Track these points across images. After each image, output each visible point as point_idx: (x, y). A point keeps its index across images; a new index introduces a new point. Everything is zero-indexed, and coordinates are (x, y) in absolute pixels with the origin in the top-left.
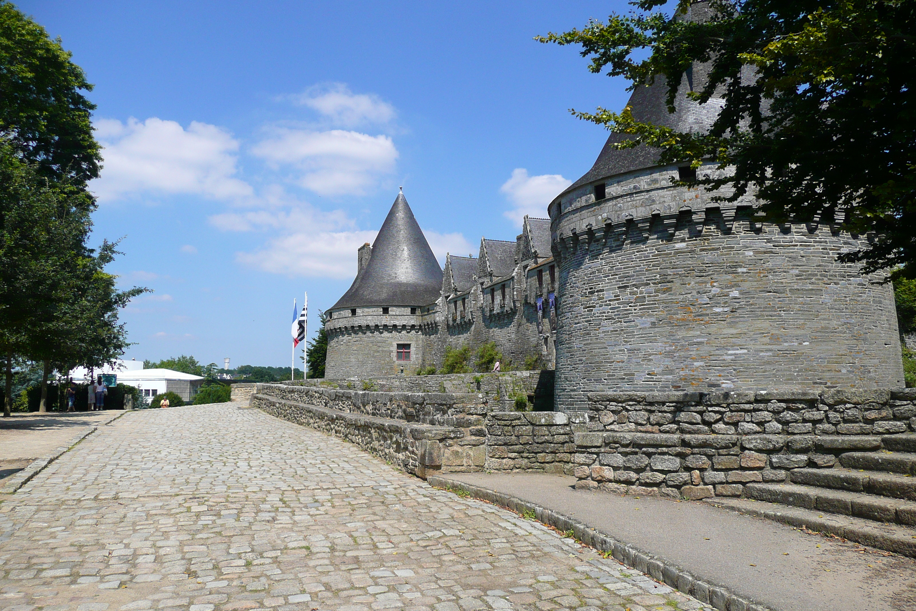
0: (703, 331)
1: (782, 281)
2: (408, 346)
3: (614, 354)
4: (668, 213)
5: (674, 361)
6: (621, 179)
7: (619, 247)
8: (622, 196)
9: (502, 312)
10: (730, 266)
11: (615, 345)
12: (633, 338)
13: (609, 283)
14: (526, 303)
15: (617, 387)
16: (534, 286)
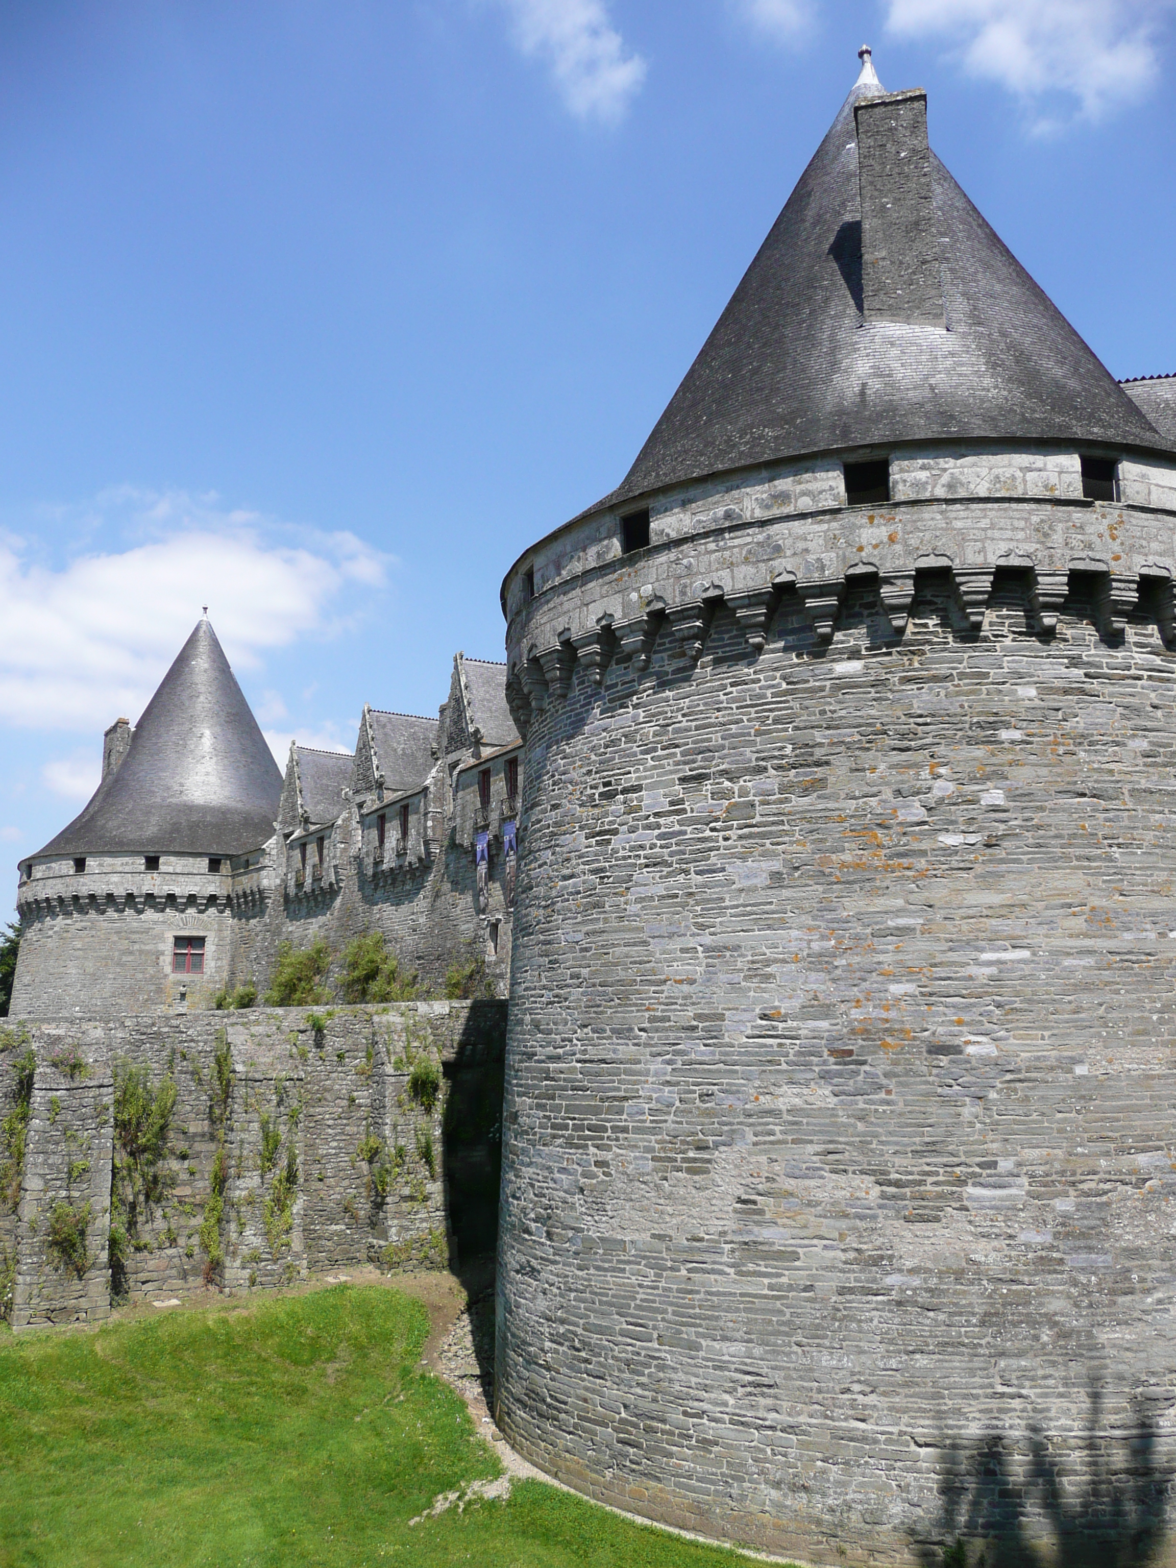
0: (912, 898)
1: (1112, 766)
2: (199, 941)
3: (666, 960)
4: (816, 578)
5: (834, 980)
6: (692, 493)
7: (684, 675)
8: (692, 538)
9: (401, 867)
10: (979, 725)
11: (671, 936)
12: (720, 915)
13: (655, 767)
14: (454, 846)
15: (675, 1053)
16: (472, 807)
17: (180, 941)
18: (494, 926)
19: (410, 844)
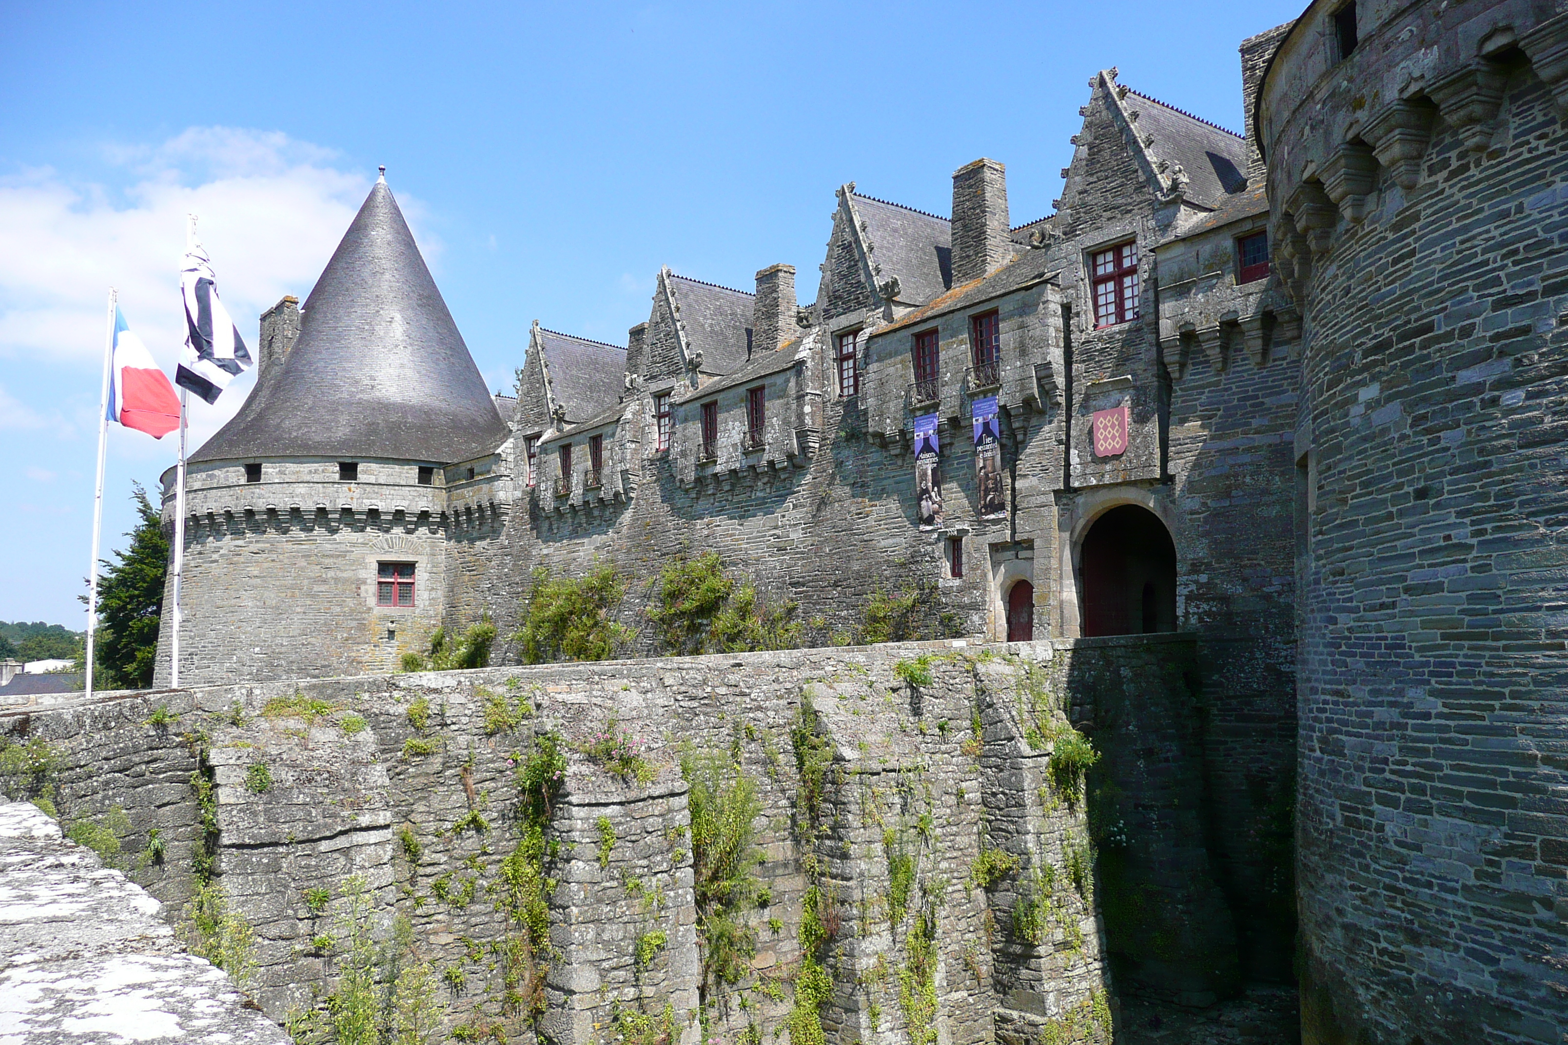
2: (408, 568)
9: (750, 468)
14: (858, 436)
16: (900, 382)
17: (384, 567)
18: (955, 544)
19: (768, 438)
